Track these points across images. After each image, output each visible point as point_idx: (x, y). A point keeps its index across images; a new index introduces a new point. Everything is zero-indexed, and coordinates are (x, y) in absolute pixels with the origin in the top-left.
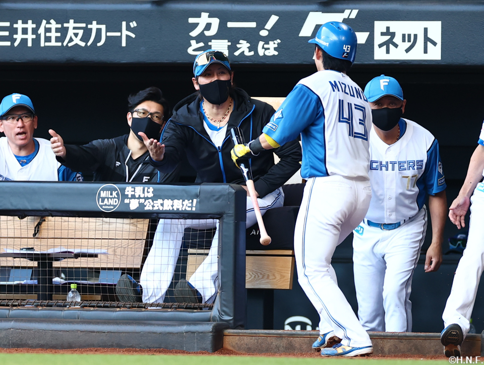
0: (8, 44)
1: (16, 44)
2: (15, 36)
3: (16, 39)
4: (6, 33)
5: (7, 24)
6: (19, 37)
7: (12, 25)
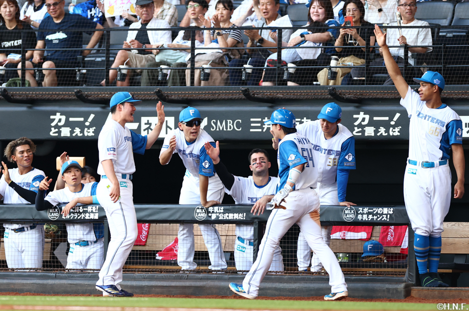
0: (260, 130)
1: (264, 130)
2: (264, 126)
3: (264, 128)
4: (259, 125)
5: (260, 120)
6: (266, 127)
7: (262, 120)
